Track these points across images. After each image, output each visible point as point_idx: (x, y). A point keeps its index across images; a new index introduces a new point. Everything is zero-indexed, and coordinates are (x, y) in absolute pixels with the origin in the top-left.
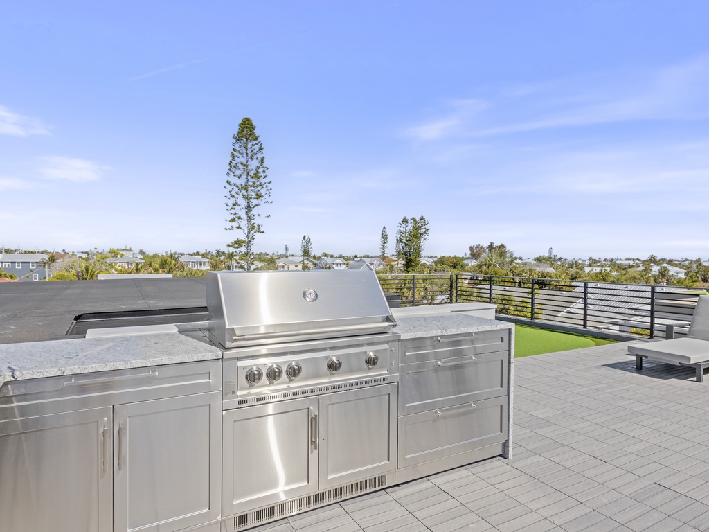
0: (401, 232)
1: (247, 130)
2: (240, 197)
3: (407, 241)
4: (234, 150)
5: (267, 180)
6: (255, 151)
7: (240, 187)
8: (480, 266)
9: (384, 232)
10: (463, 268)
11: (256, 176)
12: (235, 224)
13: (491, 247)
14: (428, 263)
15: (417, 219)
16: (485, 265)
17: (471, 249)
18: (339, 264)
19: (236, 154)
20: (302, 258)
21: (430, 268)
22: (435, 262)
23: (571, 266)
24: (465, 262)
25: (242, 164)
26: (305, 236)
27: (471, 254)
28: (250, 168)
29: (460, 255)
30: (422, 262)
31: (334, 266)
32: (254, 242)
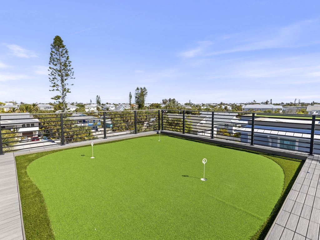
0: (136, 94)
1: (58, 43)
2: (57, 75)
3: (139, 97)
4: (52, 51)
5: (71, 67)
6: (64, 53)
7: (56, 70)
8: (166, 107)
9: (130, 94)
10: (160, 107)
11: (65, 65)
12: (55, 88)
13: (170, 100)
14: (147, 106)
15: (143, 88)
16: (168, 106)
17: (163, 100)
18: (112, 107)
19: (53, 54)
20: (96, 105)
21: (148, 108)
22: (150, 106)
23: (197, 106)
24: (161, 105)
25: (56, 58)
26: (97, 96)
27: (163, 103)
28: (61, 61)
29: (159, 103)
30: (145, 106)
31: (110, 108)
32: (66, 97)
